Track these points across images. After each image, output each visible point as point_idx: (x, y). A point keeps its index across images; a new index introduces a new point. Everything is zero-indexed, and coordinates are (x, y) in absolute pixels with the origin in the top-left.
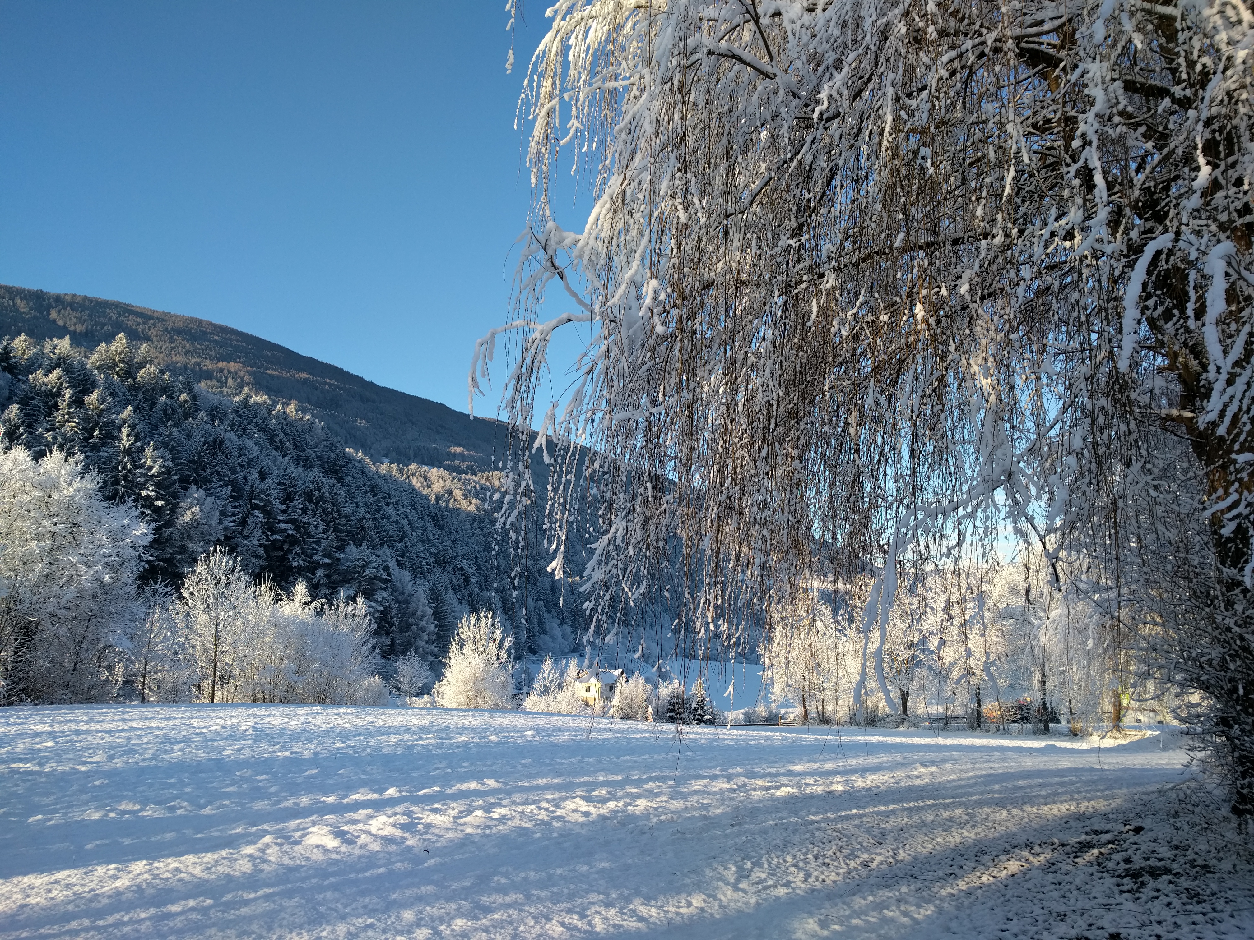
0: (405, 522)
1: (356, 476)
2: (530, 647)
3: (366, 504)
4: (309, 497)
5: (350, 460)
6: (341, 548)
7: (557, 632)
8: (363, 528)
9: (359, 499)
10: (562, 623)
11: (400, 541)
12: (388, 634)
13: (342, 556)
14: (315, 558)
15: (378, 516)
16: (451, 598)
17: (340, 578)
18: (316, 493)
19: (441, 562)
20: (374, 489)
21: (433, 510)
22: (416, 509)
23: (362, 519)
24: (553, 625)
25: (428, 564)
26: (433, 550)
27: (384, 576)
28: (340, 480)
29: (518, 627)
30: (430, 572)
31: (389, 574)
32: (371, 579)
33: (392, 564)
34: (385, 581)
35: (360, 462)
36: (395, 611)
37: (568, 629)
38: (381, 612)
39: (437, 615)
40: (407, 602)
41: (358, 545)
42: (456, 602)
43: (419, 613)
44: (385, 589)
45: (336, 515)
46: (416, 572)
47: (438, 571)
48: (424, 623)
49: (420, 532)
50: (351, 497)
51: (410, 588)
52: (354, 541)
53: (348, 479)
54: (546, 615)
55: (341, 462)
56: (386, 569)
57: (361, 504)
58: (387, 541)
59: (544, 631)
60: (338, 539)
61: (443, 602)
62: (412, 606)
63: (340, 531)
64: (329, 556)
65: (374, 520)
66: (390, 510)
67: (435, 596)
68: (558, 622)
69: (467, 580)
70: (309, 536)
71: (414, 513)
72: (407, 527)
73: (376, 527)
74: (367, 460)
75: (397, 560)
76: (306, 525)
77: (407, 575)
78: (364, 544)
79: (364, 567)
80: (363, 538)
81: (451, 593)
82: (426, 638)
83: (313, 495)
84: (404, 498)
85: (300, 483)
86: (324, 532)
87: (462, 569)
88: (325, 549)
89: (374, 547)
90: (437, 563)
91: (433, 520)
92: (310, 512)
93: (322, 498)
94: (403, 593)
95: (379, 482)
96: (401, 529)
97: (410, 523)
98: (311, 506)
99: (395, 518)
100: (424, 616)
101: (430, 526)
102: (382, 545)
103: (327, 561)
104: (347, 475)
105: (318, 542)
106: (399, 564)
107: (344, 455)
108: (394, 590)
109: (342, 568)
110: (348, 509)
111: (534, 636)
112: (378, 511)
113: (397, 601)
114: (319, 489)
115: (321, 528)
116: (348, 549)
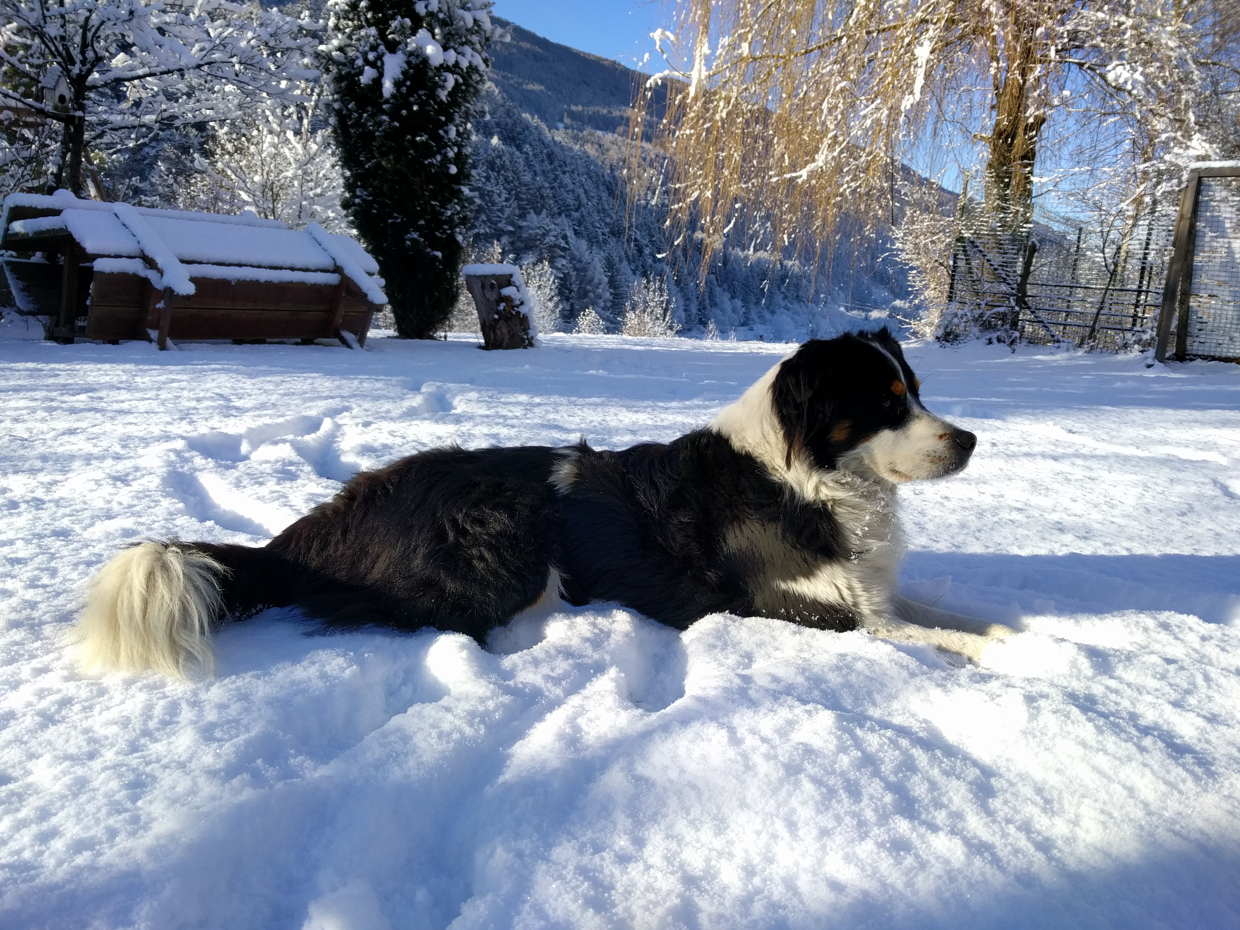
0: (581, 191)
1: (533, 143)
2: (700, 319)
3: (543, 172)
4: (491, 165)
5: (527, 127)
6: (522, 216)
7: (727, 305)
8: (542, 197)
9: (538, 168)
10: (733, 298)
11: (577, 210)
12: (567, 299)
13: (524, 224)
14: (500, 225)
15: (556, 185)
16: (625, 268)
17: (522, 245)
18: (498, 161)
19: (616, 232)
20: (551, 157)
21: (607, 178)
22: (591, 178)
23: (540, 188)
24: (724, 298)
25: (603, 234)
26: (608, 220)
27: (563, 244)
28: (519, 148)
29: (689, 299)
30: (605, 242)
31: (567, 243)
32: (551, 246)
33: (570, 233)
34: (564, 249)
35: (536, 128)
36: (574, 278)
37: (738, 303)
38: (561, 279)
39: (612, 283)
40: (585, 270)
41: (538, 213)
42: (630, 272)
43: (596, 281)
44: (564, 257)
45: (517, 183)
46: (592, 241)
47: (612, 241)
48: (600, 291)
49: (595, 201)
50: (529, 164)
51: (586, 257)
52: (534, 209)
53: (527, 148)
54: (718, 289)
55: (519, 129)
56: (565, 237)
57: (539, 172)
58: (564, 210)
59: (714, 304)
60: (520, 207)
61: (618, 271)
62: (589, 274)
63: (521, 199)
64: (512, 224)
65: (552, 188)
66: (567, 179)
67: (610, 265)
68: (729, 296)
69: (640, 251)
70: (494, 204)
71: (589, 182)
72: (583, 196)
73: (554, 196)
74: (543, 126)
75: (574, 230)
76: (490, 194)
77: (583, 244)
78: (544, 212)
79: (544, 235)
80: (543, 206)
81: (625, 263)
82: (602, 304)
83: (495, 163)
84: (580, 167)
85: (481, 151)
86: (507, 200)
87: (636, 240)
88: (508, 217)
89: (553, 216)
90: (612, 233)
91: (608, 189)
92: (493, 181)
93: (503, 166)
94: (580, 261)
95: (556, 150)
96: (577, 198)
97: (586, 192)
98: (493, 175)
99: (571, 187)
100: (600, 284)
101: (605, 196)
102: (560, 214)
103: (510, 228)
104: (525, 142)
105: (501, 210)
106: (576, 233)
107: (521, 121)
108: (573, 258)
109: (524, 235)
110: (527, 178)
111: (704, 308)
112: (555, 180)
113: (575, 269)
114: (500, 157)
115: (504, 195)
116: (529, 217)
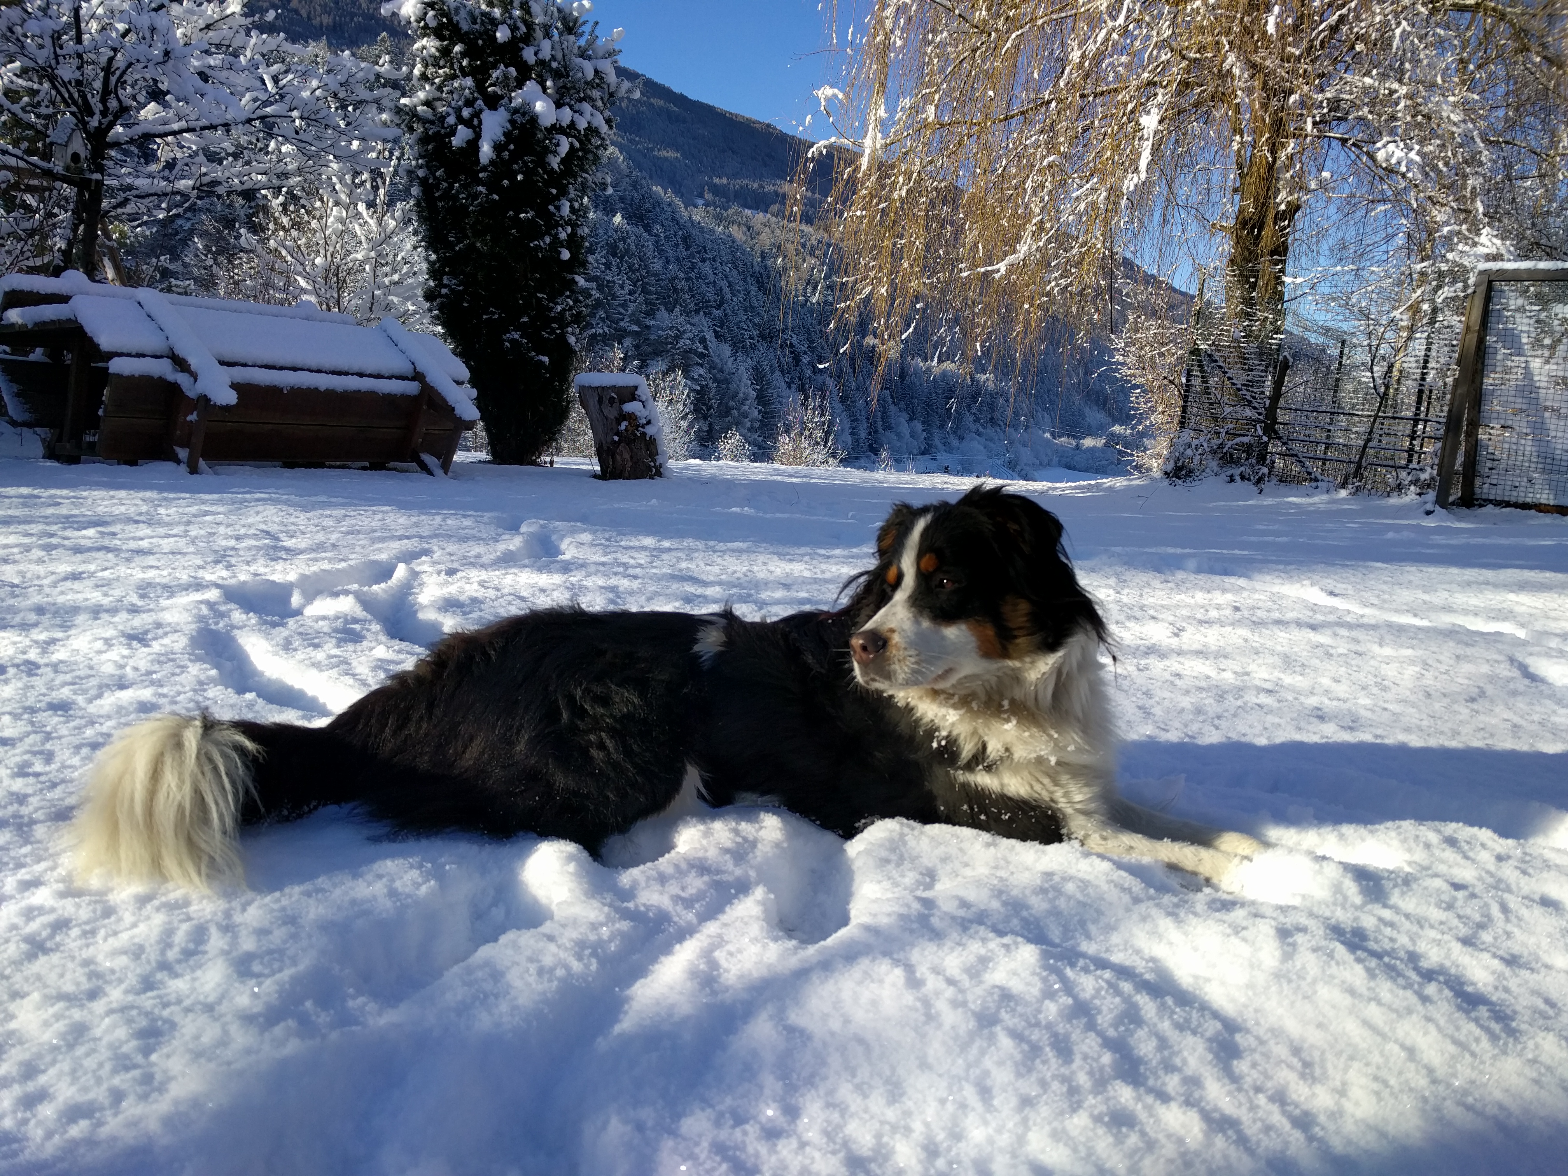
0: (724, 284)
1: (666, 223)
2: (871, 445)
3: (678, 259)
4: (613, 250)
5: (658, 203)
6: (651, 313)
7: (905, 429)
8: (675, 290)
9: (670, 253)
10: (911, 419)
11: (718, 307)
12: (705, 418)
13: (652, 323)
14: (622, 324)
15: (692, 275)
16: (778, 380)
17: (650, 349)
18: (621, 245)
19: (768, 336)
20: (687, 240)
21: (757, 268)
22: (736, 267)
23: (673, 279)
24: (901, 420)
25: (751, 338)
26: (757, 320)
27: (701, 349)
28: (648, 228)
29: (857, 420)
30: (753, 347)
31: (706, 348)
32: (685, 352)
33: (709, 336)
34: (701, 356)
35: (670, 205)
36: (713, 391)
37: (918, 426)
38: (698, 392)
39: (761, 398)
40: (727, 381)
41: (670, 311)
42: (783, 386)
43: (741, 395)
44: (701, 365)
45: (644, 273)
46: (737, 346)
47: (762, 346)
48: (746, 407)
49: (741, 297)
50: (659, 249)
51: (730, 365)
52: (665, 305)
53: (657, 228)
54: (892, 408)
55: (648, 205)
56: (703, 341)
57: (672, 259)
58: (703, 306)
59: (888, 427)
60: (647, 302)
61: (768, 383)
62: (733, 386)
63: (650, 293)
64: (638, 322)
65: (688, 279)
66: (706, 268)
67: (759, 376)
68: (907, 417)
69: (797, 359)
70: (614, 297)
71: (735, 272)
72: (726, 290)
73: (691, 290)
74: (678, 202)
75: (715, 331)
76: (610, 284)
77: (726, 350)
78: (678, 309)
79: (677, 338)
80: (676, 302)
81: (778, 374)
82: (749, 424)
83: (617, 247)
84: (723, 253)
85: (601, 231)
86: (631, 293)
87: (792, 345)
88: (633, 314)
89: (688, 314)
90: (762, 336)
91: (758, 282)
92: (614, 268)
93: (627, 251)
94: (722, 371)
95: (694, 232)
96: (720, 292)
97: (730, 285)
98: (615, 261)
99: (712, 278)
100: (746, 399)
101: (753, 290)
102: (697, 312)
103: (636, 328)
104: (655, 222)
105: (624, 306)
106: (717, 335)
107: (650, 195)
108: (712, 367)
109: (652, 337)
110: (657, 266)
111: (876, 432)
112: (692, 269)
113: (715, 380)
114: (624, 239)
115: (628, 288)
116: (658, 315)
